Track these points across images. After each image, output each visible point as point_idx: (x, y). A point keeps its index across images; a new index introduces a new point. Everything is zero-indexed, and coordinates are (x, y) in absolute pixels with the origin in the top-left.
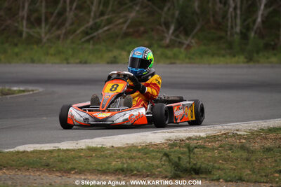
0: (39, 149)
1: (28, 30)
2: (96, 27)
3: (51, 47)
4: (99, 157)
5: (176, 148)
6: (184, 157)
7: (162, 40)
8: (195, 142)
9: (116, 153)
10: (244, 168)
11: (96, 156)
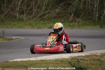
0: (22, 60)
1: (19, 16)
2: (44, 15)
3: (27, 22)
4: (45, 63)
5: (74, 60)
6: (76, 63)
7: (68, 20)
8: (81, 58)
9: (51, 62)
10: (99, 68)
11: (43, 63)
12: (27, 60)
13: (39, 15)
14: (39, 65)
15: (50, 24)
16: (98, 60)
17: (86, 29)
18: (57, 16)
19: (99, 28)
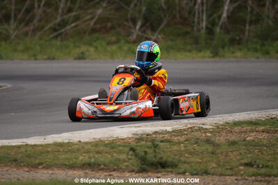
0: (6, 144)
2: (64, 24)
3: (19, 44)
4: (67, 152)
5: (143, 143)
6: (150, 151)
7: (128, 36)
8: (161, 136)
9: (83, 147)
10: (209, 161)
11: (63, 151)
12: (20, 144)
13: (50, 25)
14: (50, 156)
15: (79, 47)
16: (208, 141)
17: (176, 59)
18: (98, 26)
19: (210, 57)
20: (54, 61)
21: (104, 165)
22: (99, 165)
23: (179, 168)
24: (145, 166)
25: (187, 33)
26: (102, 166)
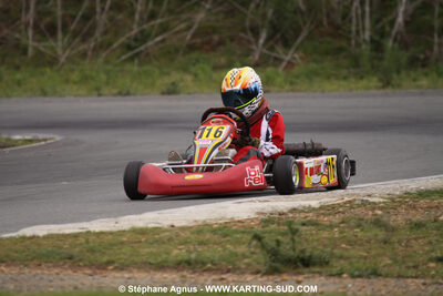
0: (56, 232)
1: (36, 44)
2: (143, 38)
3: (72, 70)
4: (152, 243)
5: (273, 227)
6: (285, 240)
7: (248, 55)
8: (303, 215)
9: (177, 235)
10: (379, 255)
11: (146, 241)
12: (77, 231)
13: (122, 40)
14: (126, 249)
15: (168, 74)
16: (377, 223)
17: (323, 92)
18: (198, 40)
19: (377, 88)
20: (127, 98)
21: (213, 263)
22: (204, 264)
23: (332, 267)
24: (278, 265)
25: (340, 50)
26: (209, 265)
